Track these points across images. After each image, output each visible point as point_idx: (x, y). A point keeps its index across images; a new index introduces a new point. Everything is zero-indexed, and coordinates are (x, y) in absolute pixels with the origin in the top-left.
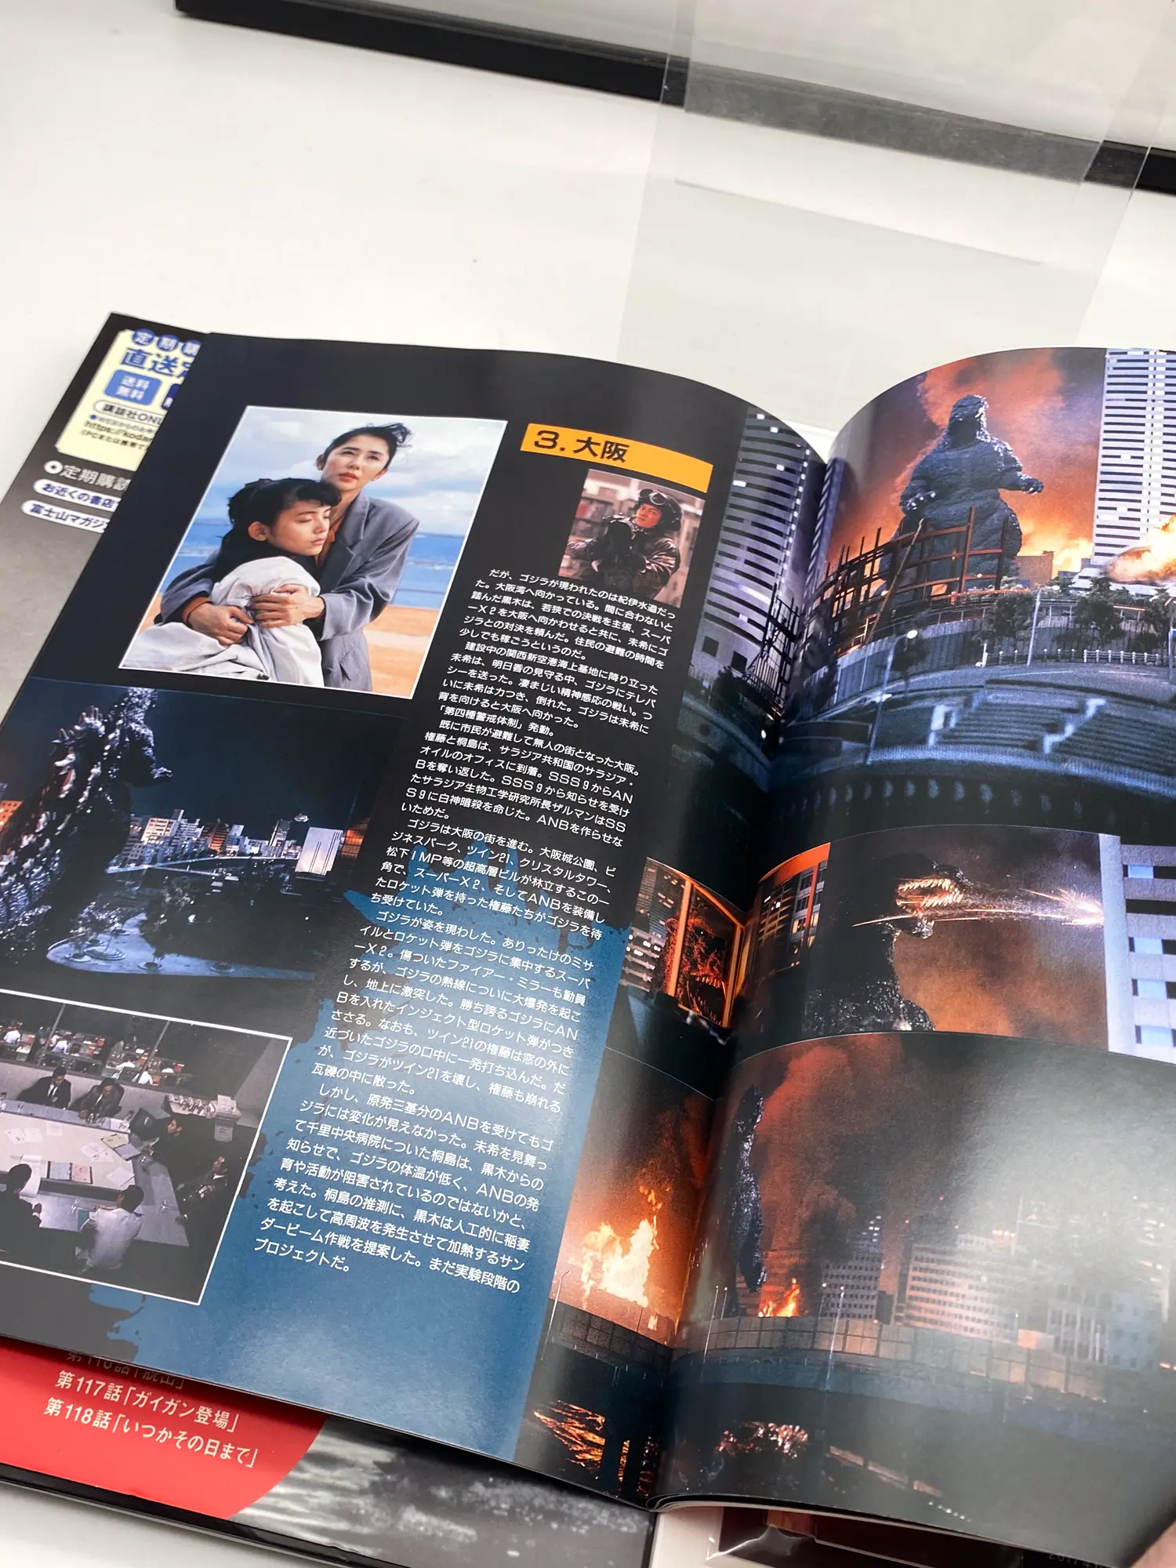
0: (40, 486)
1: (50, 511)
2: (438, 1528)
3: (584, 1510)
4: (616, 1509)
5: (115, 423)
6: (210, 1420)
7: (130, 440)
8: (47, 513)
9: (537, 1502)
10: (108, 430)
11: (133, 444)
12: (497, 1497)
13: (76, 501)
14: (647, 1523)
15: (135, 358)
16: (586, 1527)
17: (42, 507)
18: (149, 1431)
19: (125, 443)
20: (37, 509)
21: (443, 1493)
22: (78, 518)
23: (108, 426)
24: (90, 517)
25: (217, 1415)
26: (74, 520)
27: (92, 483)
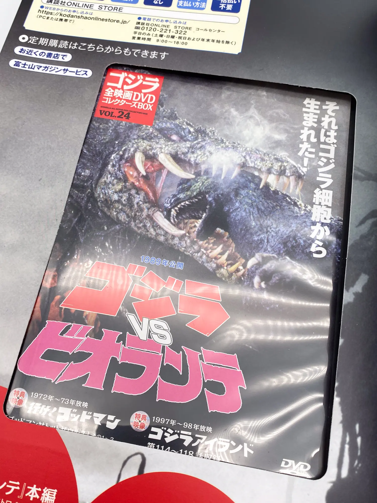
0: (17, 50)
1: (25, 64)
5: (54, 9)
7: (64, 18)
8: (23, 65)
10: (51, 13)
11: (66, 20)
13: (38, 57)
17: (21, 63)
19: (61, 20)
20: (17, 64)
22: (41, 67)
23: (50, 11)
24: (47, 65)
26: (38, 68)
27: (46, 45)
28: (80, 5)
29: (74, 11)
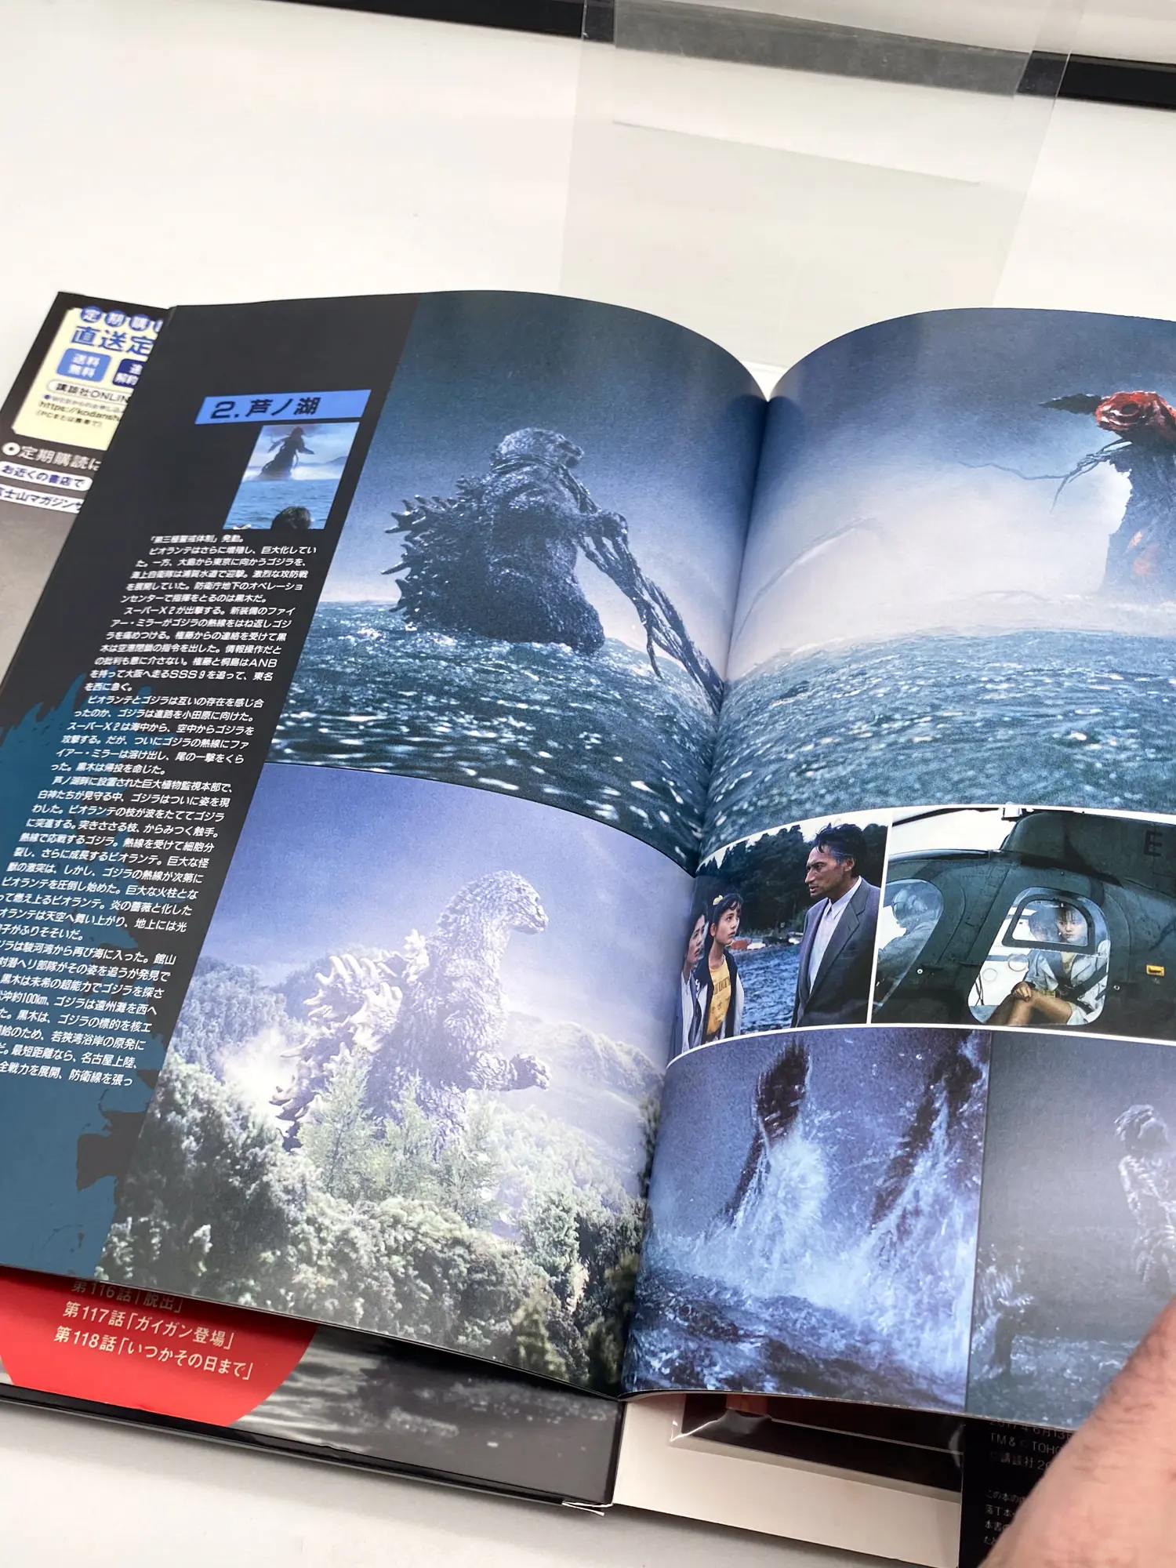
1: (11, 493)
2: (422, 1425)
3: (557, 1403)
4: (586, 1401)
5: (68, 401)
6: (207, 1339)
7: (84, 418)
8: (8, 495)
9: (514, 1398)
10: (62, 409)
11: (87, 422)
12: (476, 1395)
13: (35, 481)
14: (615, 1412)
15: (85, 335)
16: (559, 1418)
17: (3, 489)
18: (152, 1351)
19: (79, 420)
21: (426, 1394)
22: (38, 497)
23: (62, 405)
25: (214, 1334)
26: (33, 500)
27: (49, 462)
28: (114, 398)
29: (103, 407)
